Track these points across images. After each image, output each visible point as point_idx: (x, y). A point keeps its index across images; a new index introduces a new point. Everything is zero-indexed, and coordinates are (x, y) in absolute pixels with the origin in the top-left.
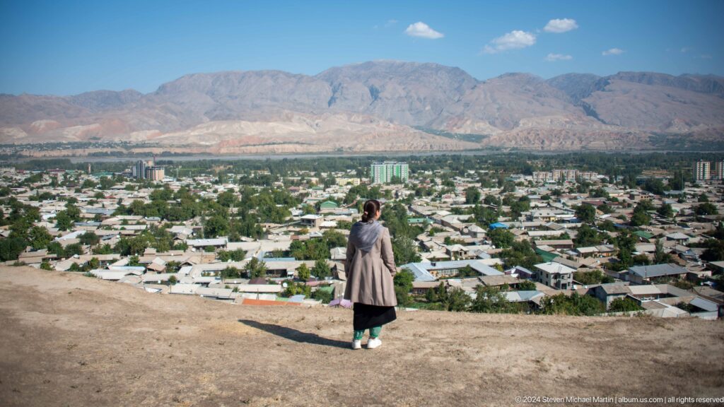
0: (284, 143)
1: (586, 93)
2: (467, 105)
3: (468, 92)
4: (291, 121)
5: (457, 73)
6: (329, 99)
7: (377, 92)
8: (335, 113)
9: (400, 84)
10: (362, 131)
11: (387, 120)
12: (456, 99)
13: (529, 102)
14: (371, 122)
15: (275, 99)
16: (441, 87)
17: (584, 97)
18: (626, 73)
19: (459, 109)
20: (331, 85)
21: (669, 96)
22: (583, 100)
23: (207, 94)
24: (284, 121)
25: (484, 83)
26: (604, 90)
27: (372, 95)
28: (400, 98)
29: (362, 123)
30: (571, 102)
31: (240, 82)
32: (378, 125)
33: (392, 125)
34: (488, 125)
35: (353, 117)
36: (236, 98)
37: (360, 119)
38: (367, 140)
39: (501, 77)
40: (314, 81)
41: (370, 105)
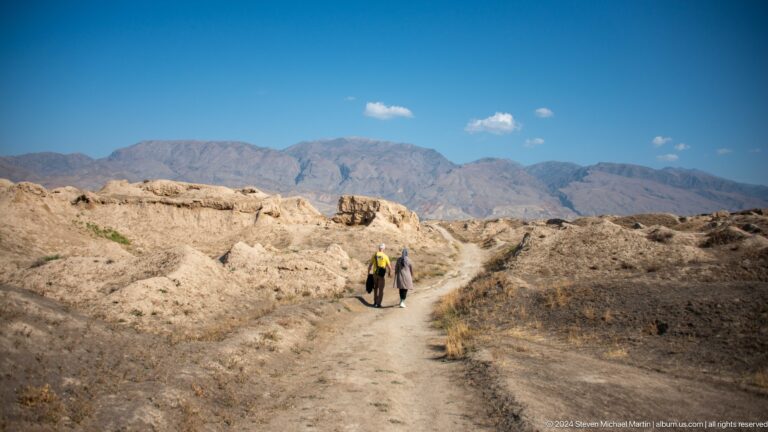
1: (564, 183)
2: (441, 190)
3: (442, 176)
5: (432, 155)
6: (296, 176)
7: (348, 171)
8: (303, 191)
9: (372, 164)
12: (430, 182)
13: (505, 190)
15: (239, 173)
16: (415, 170)
17: (562, 187)
18: (606, 164)
19: (432, 193)
20: (299, 161)
21: (647, 190)
22: (560, 190)
23: (165, 163)
25: (460, 167)
26: (582, 181)
27: (342, 173)
28: (371, 179)
29: (331, 203)
30: (547, 192)
31: (201, 153)
34: (461, 211)
35: (322, 197)
36: (197, 169)
37: (329, 199)
39: (477, 162)
40: (281, 155)
41: (340, 184)
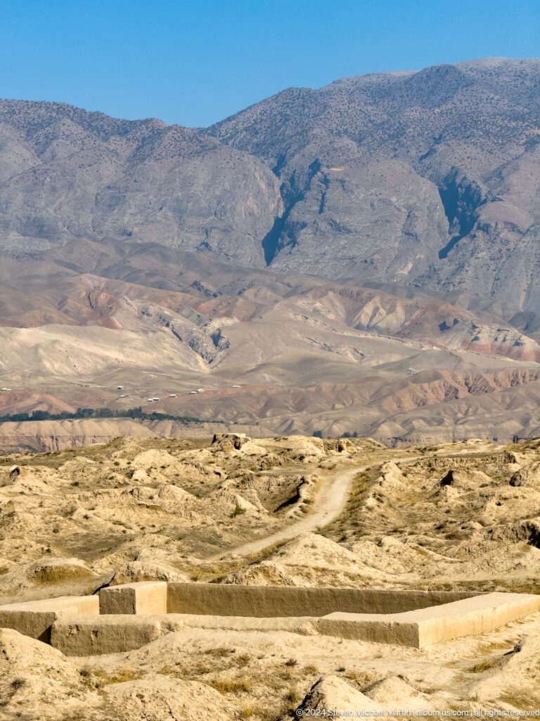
0: (82, 414)
4: (110, 325)
6: (266, 227)
7: (474, 199)
8: (296, 291)
10: (400, 366)
11: (513, 322)
14: (444, 327)
15: (39, 229)
24: (83, 323)
27: (450, 212)
29: (403, 333)
32: (471, 343)
33: (529, 344)
35: (368, 309)
37: (397, 317)
38: (422, 403)
40: (204, 150)
41: (443, 254)
